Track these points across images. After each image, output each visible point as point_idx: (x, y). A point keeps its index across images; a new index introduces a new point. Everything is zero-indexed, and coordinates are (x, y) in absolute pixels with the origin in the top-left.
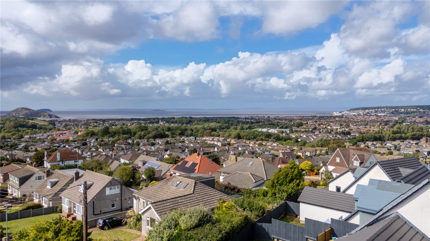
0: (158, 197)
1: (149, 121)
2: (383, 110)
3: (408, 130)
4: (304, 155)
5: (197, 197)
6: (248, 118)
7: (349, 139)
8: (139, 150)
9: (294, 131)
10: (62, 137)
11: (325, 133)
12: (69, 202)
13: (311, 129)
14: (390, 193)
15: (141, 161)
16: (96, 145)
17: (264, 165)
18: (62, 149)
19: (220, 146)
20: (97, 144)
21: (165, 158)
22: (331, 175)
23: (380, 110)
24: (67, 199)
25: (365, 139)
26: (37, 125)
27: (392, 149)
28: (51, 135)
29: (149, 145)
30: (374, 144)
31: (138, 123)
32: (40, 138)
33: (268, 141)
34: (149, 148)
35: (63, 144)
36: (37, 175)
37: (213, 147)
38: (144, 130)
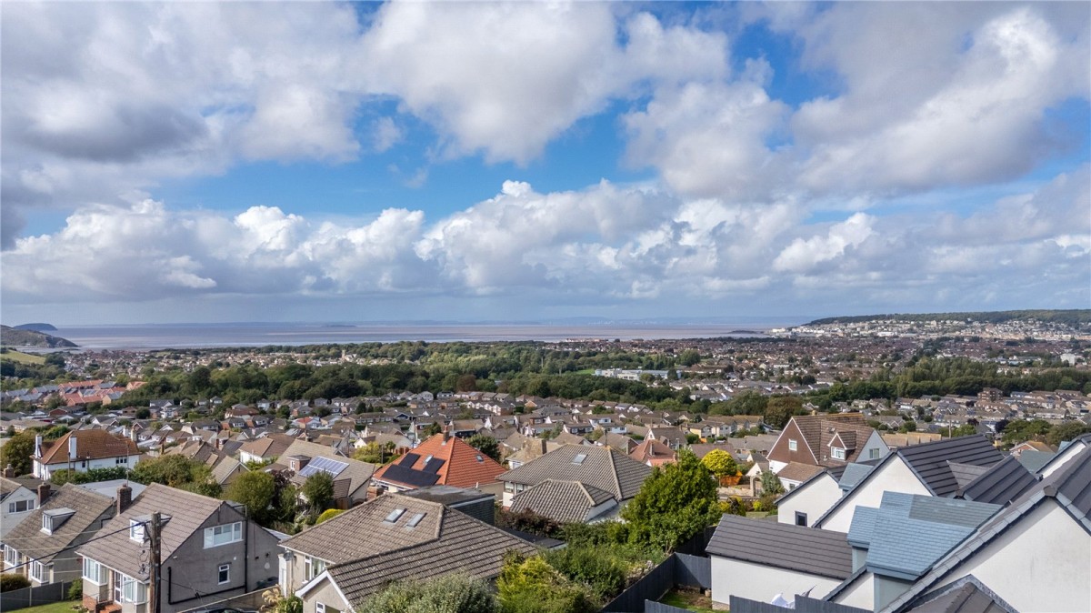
0: (344, 550)
1: (314, 354)
2: (888, 322)
3: (948, 371)
4: (706, 435)
5: (450, 548)
6: (566, 344)
7: (812, 394)
8: (287, 428)
9: (679, 376)
10: (82, 397)
11: (755, 380)
12: (102, 571)
13: (720, 371)
14: (947, 526)
15: (295, 457)
16: (175, 417)
17: (614, 460)
18: (82, 429)
19: (499, 414)
20: (177, 414)
21: (356, 447)
22: (779, 483)
23: (881, 322)
24: (97, 562)
25: (851, 393)
26: (16, 366)
27: (913, 417)
28: (53, 391)
29: (313, 414)
30: (871, 406)
31: (285, 358)
32: (22, 399)
33: (617, 399)
34: (314, 422)
35: (85, 414)
36: (13, 499)
37: (479, 418)
38: (303, 375)
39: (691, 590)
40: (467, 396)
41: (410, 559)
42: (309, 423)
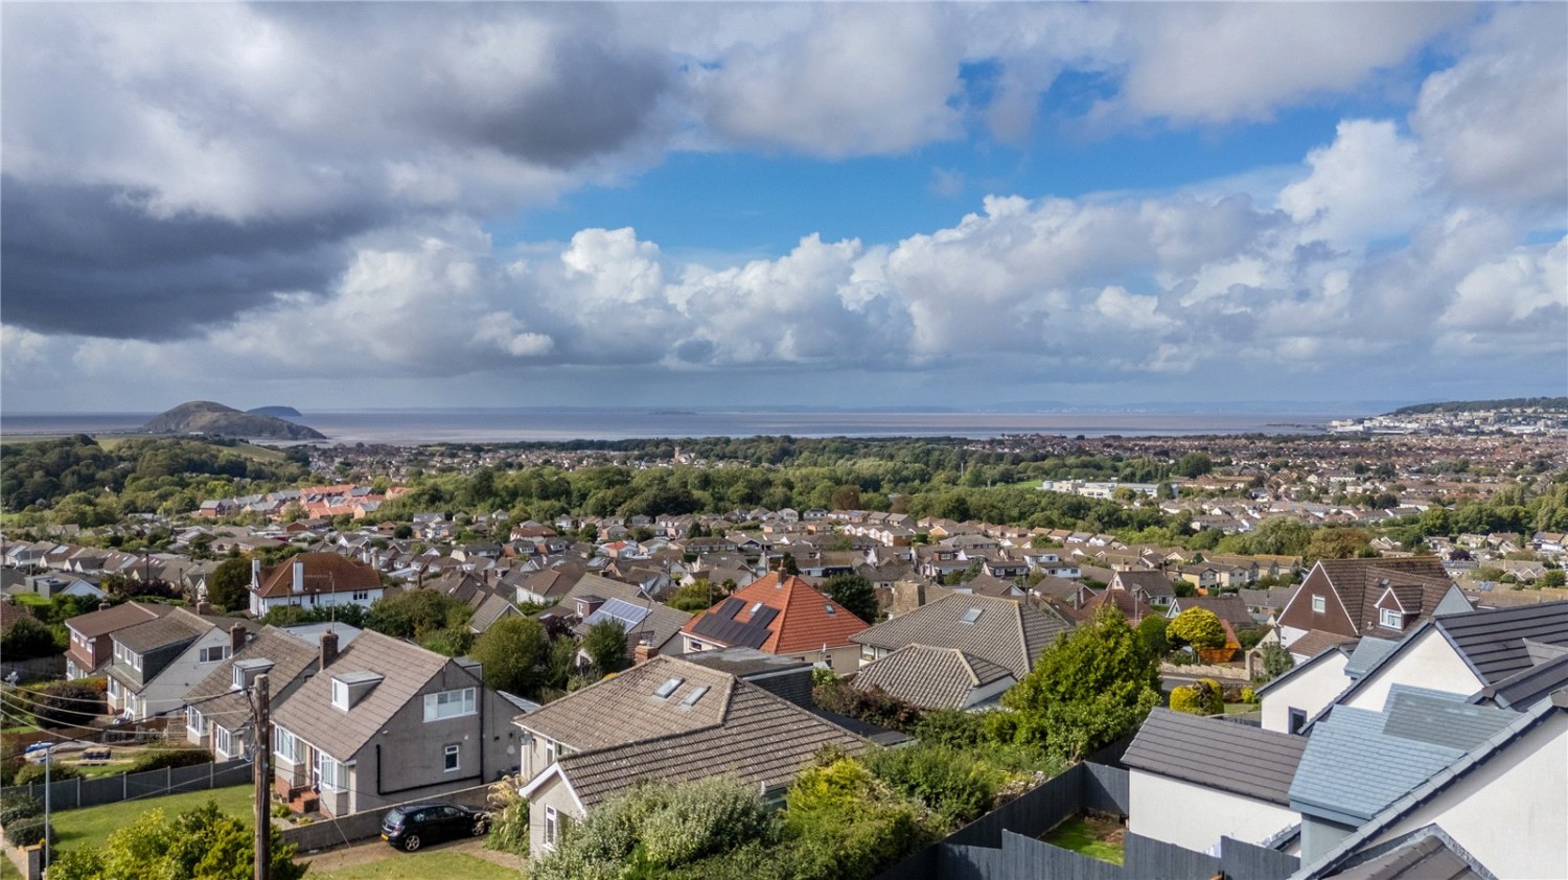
0: (597, 734)
1: (636, 453)
2: (1529, 411)
4: (1208, 584)
5: (739, 738)
6: (1001, 443)
7: (1391, 523)
8: (592, 556)
9: (1176, 493)
10: (329, 507)
11: (1298, 499)
12: (297, 747)
13: (1242, 486)
15: (582, 597)
16: (445, 537)
17: (1022, 619)
18: (323, 551)
19: (891, 544)
20: (447, 533)
21: (682, 585)
22: (1289, 659)
23: (1517, 410)
24: (291, 734)
25: (1457, 523)
26: (248, 463)
27: (1561, 563)
28: (293, 499)
29: (629, 537)
30: (1490, 544)
31: (597, 458)
32: (253, 508)
33: (1071, 527)
34: (629, 549)
35: (331, 530)
36: (206, 643)
37: (860, 549)
38: (618, 482)
39: (1107, 818)
40: (847, 517)
41: (678, 751)
42: (623, 550)
